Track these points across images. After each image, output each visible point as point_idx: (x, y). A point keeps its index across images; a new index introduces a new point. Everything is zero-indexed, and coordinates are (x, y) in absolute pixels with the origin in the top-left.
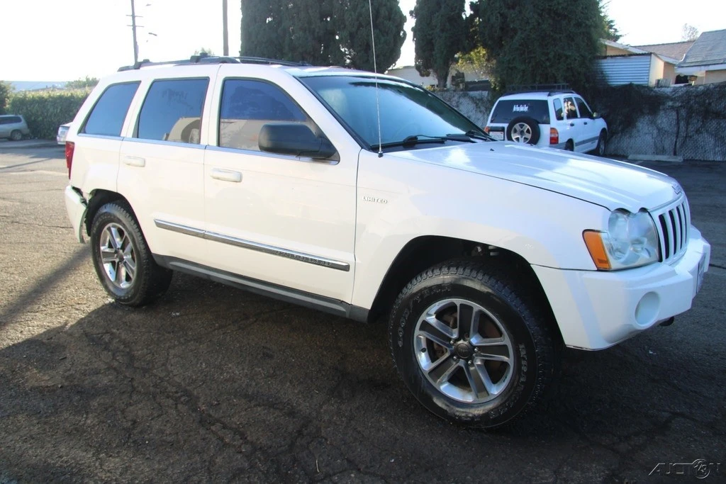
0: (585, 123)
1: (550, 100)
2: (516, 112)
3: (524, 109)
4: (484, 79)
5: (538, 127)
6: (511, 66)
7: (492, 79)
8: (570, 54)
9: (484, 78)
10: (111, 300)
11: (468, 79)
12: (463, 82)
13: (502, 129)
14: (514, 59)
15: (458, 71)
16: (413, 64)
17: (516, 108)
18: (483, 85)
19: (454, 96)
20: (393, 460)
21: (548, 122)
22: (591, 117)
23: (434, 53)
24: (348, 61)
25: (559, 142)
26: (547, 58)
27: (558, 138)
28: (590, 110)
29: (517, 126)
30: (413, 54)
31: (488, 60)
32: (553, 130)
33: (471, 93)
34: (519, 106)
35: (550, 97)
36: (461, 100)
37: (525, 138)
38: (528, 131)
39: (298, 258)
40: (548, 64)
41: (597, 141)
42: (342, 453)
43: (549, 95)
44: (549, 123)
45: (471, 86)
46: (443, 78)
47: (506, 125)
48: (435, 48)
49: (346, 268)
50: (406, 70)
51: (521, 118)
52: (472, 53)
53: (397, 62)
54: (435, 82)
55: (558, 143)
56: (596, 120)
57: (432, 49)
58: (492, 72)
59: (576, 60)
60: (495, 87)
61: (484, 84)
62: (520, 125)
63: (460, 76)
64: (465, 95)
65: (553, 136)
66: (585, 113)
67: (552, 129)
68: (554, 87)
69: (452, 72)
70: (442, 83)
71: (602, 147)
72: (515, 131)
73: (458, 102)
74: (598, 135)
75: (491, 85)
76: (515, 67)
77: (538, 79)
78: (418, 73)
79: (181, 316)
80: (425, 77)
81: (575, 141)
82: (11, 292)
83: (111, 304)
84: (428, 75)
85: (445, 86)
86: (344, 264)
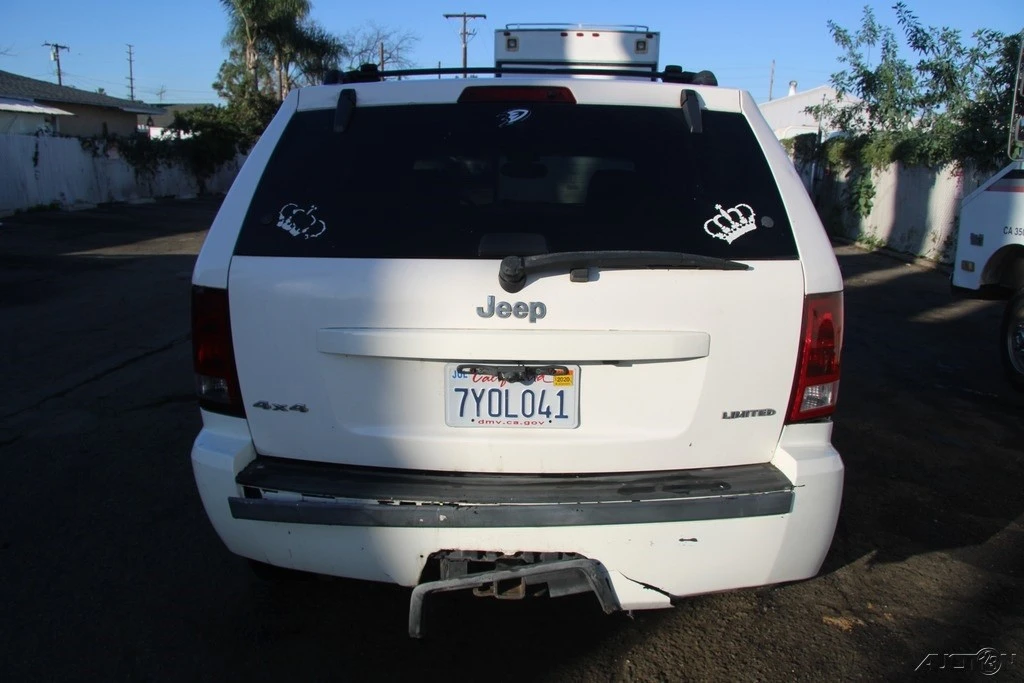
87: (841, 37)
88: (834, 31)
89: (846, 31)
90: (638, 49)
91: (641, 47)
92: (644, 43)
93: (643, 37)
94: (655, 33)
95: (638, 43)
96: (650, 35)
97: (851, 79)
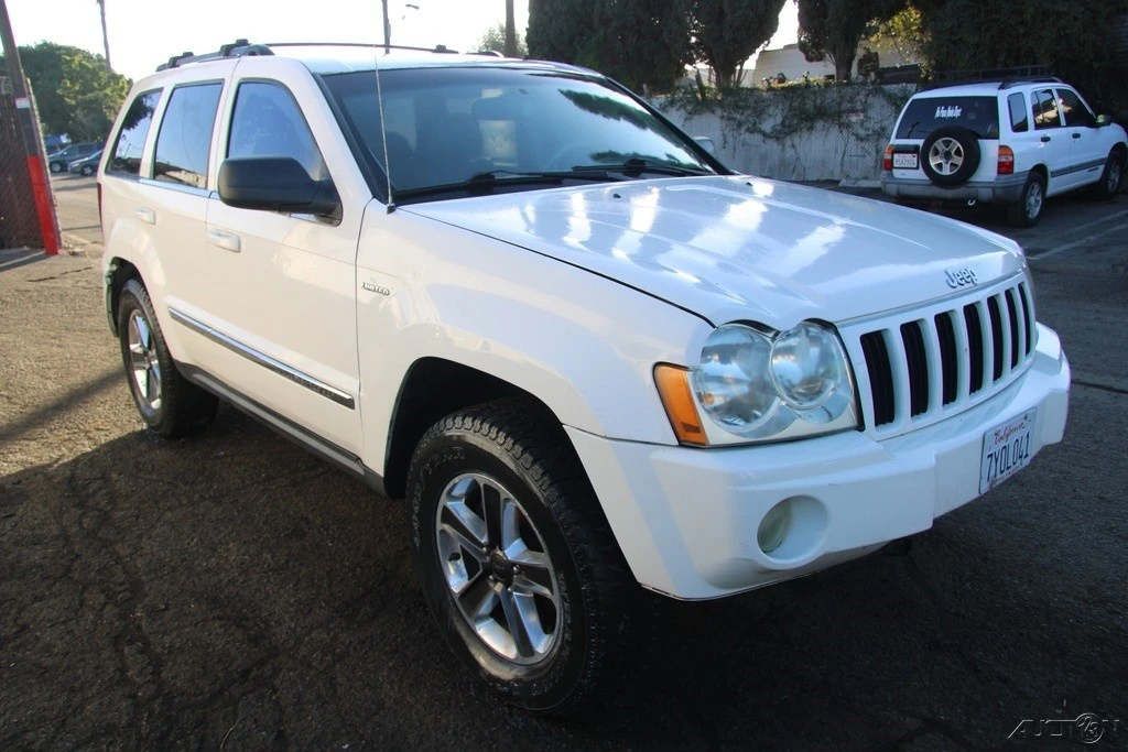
0: (1076, 136)
1: (1002, 96)
2: (940, 118)
3: (955, 112)
4: (913, 63)
5: (977, 144)
6: (954, 38)
7: (922, 62)
8: (1066, 9)
9: (912, 61)
10: (145, 426)
11: (883, 64)
12: (876, 68)
13: (914, 150)
14: (959, 26)
15: (868, 50)
16: (796, 41)
17: (941, 113)
18: (908, 74)
19: (858, 94)
20: (346, 746)
21: (996, 137)
22: (1092, 124)
23: (826, 21)
24: (693, 40)
25: (1016, 170)
26: (1020, 20)
27: (1012, 163)
28: (1090, 111)
29: (939, 144)
30: (796, 24)
31: (921, 30)
32: (1004, 149)
33: (888, 88)
34: (946, 109)
35: (1002, 91)
36: (871, 100)
37: (952, 164)
38: (958, 152)
39: (299, 381)
40: (1022, 31)
41: (1102, 168)
42: (281, 720)
43: (1002, 87)
44: (998, 138)
45: (887, 75)
46: (844, 63)
47: (920, 142)
48: (829, 13)
49: (350, 403)
50: (789, 51)
51: (949, 129)
52: (896, 19)
53: (772, 39)
54: (831, 69)
55: (1012, 172)
56: (1102, 128)
57: (825, 16)
58: (925, 50)
59: (1076, 19)
60: (927, 77)
61: (909, 72)
62: (944, 142)
63: (871, 59)
64: (877, 91)
65: (1003, 160)
66: (1076, 117)
67: (1001, 147)
68: (1014, 73)
69: (860, 53)
70: (842, 72)
71: (1115, 177)
72: (936, 153)
73: (866, 102)
74: (1106, 156)
75: (921, 73)
76: (961, 39)
77: (1001, 59)
78: (802, 56)
79: (225, 456)
80: (815, 63)
81: (1051, 168)
82: (26, 406)
83: (142, 432)
84: (820, 58)
85: (848, 76)
86: (348, 397)
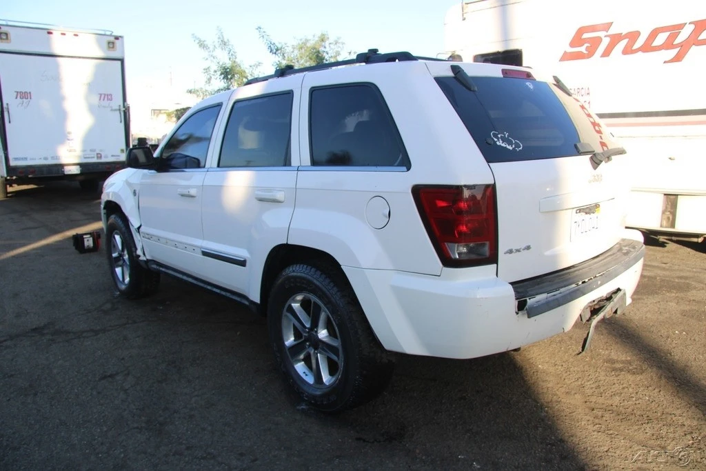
87: (202, 45)
88: (197, 41)
89: (204, 41)
90: (109, 47)
91: (111, 46)
92: (113, 43)
93: (112, 39)
94: (120, 37)
95: (109, 43)
96: (117, 38)
97: (215, 71)
